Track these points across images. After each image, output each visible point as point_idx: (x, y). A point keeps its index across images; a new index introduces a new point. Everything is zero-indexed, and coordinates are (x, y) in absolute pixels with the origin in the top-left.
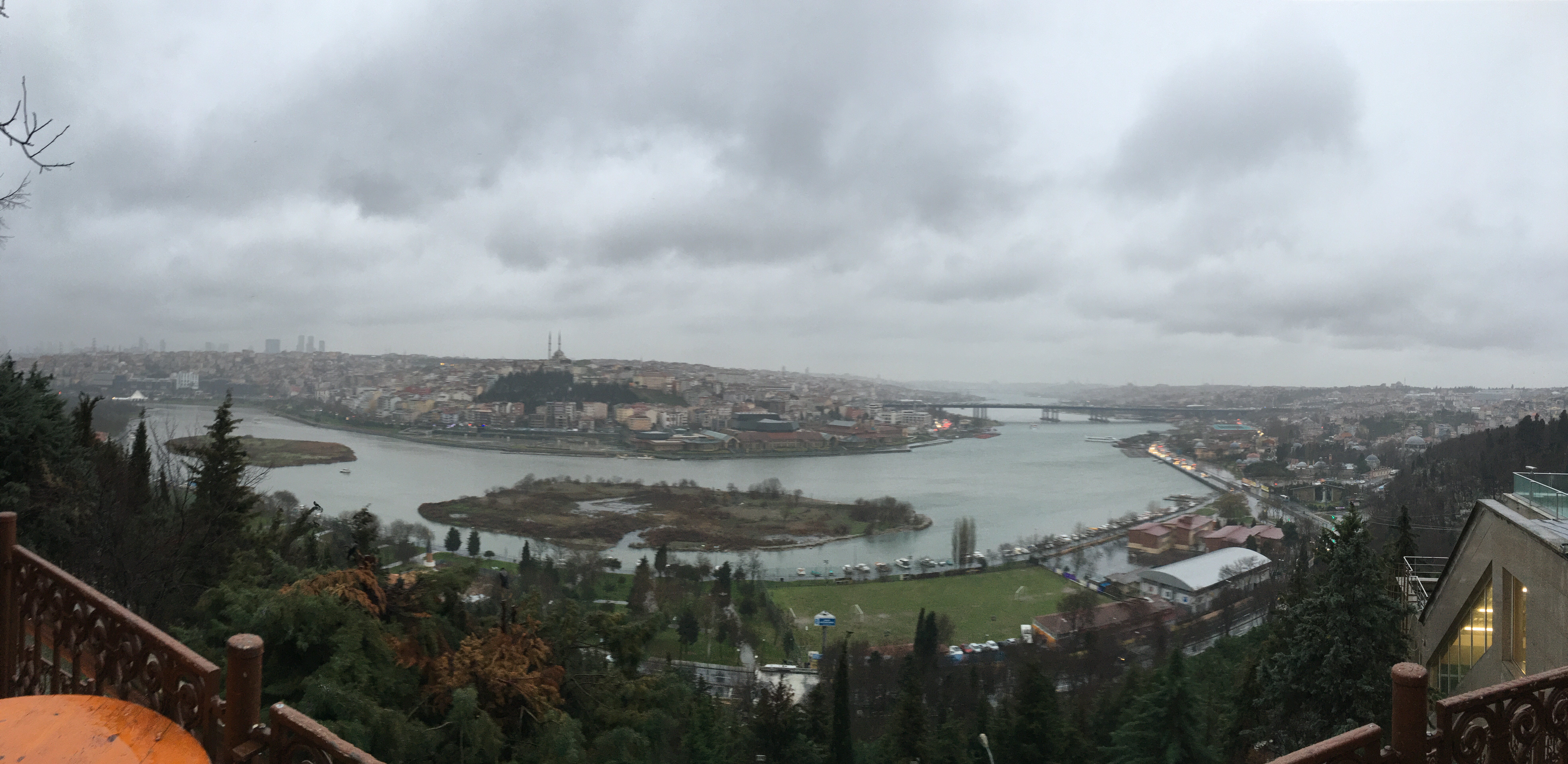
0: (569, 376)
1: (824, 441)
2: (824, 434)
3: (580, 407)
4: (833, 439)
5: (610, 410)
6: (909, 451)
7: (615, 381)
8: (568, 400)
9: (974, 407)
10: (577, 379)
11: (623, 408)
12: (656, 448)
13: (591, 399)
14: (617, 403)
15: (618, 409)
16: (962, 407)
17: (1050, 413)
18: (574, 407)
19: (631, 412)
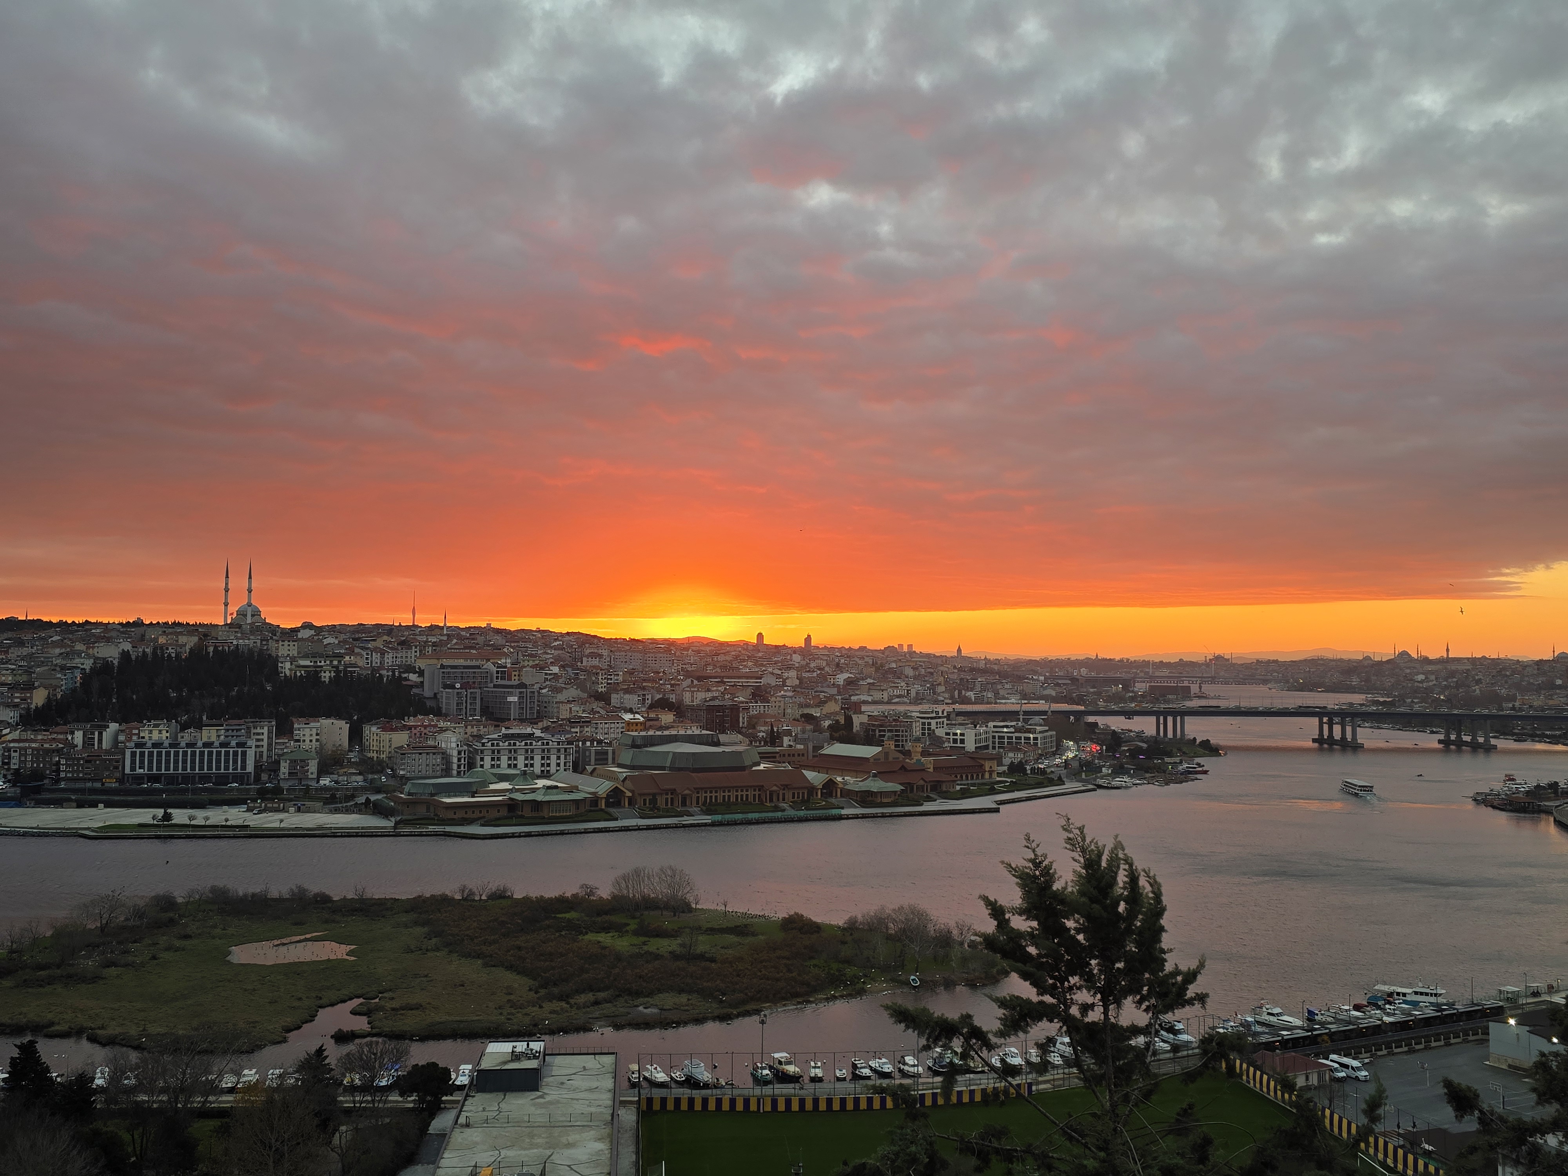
1: (812, 789)
2: (810, 775)
3: (284, 729)
4: (830, 785)
5: (355, 733)
6: (994, 810)
7: (374, 670)
8: (259, 715)
9: (1157, 714)
10: (286, 668)
11: (384, 729)
12: (450, 815)
13: (314, 712)
14: (371, 719)
15: (371, 731)
16: (1129, 714)
17: (1337, 729)
18: (270, 732)
19: (401, 738)
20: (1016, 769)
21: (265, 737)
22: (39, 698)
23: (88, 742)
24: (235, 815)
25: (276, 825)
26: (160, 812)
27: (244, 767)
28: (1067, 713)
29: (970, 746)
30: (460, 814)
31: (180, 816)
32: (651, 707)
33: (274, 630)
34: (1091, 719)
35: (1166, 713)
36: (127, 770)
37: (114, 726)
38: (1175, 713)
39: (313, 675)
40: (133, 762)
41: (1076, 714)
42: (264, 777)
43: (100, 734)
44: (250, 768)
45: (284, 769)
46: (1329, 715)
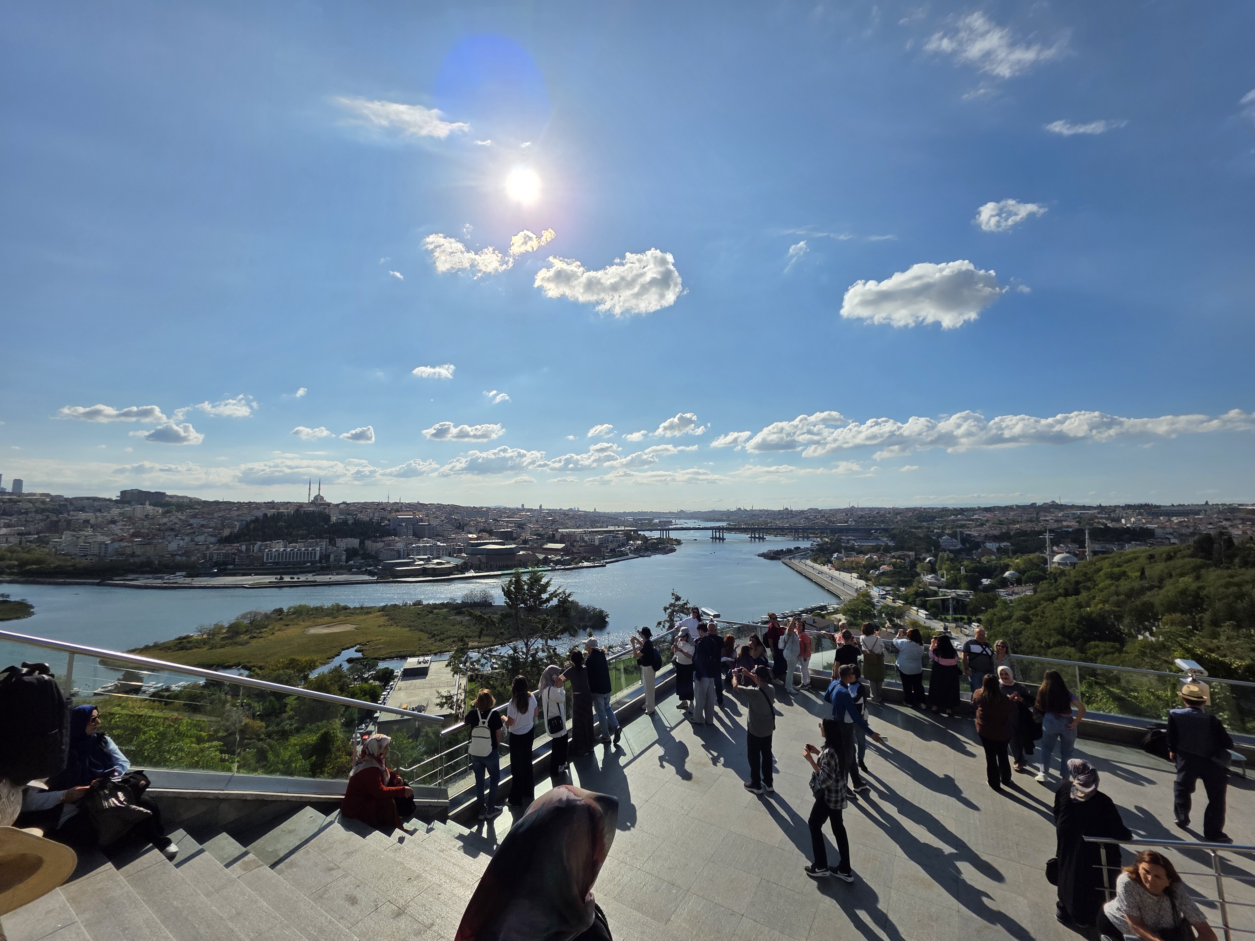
0: (326, 518)
2: (538, 555)
3: (332, 542)
4: (546, 559)
5: (362, 543)
6: (605, 566)
7: (371, 520)
8: (321, 537)
9: (660, 530)
10: (334, 519)
11: (374, 542)
12: (399, 574)
13: (345, 535)
14: (369, 538)
15: (368, 543)
16: (651, 530)
17: (718, 534)
18: (326, 544)
19: (380, 545)
20: (612, 550)
21: (324, 546)
22: (226, 532)
23: (248, 549)
24: (310, 577)
25: (328, 580)
26: (279, 577)
27: (315, 557)
28: (631, 531)
29: (597, 543)
30: (404, 573)
31: (287, 578)
32: (479, 533)
33: (329, 504)
34: (639, 533)
35: (663, 530)
36: (265, 560)
37: (259, 543)
38: (666, 530)
39: (345, 522)
40: (267, 557)
41: (634, 531)
42: (323, 561)
43: (253, 547)
44: (317, 558)
45: (332, 557)
46: (715, 529)
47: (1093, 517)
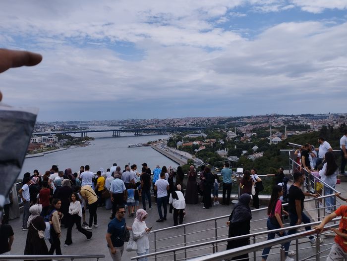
9: (81, 132)
16: (75, 133)
28: (61, 133)
34: (67, 134)
38: (85, 132)
41: (63, 133)
46: (115, 131)
47: (289, 121)
